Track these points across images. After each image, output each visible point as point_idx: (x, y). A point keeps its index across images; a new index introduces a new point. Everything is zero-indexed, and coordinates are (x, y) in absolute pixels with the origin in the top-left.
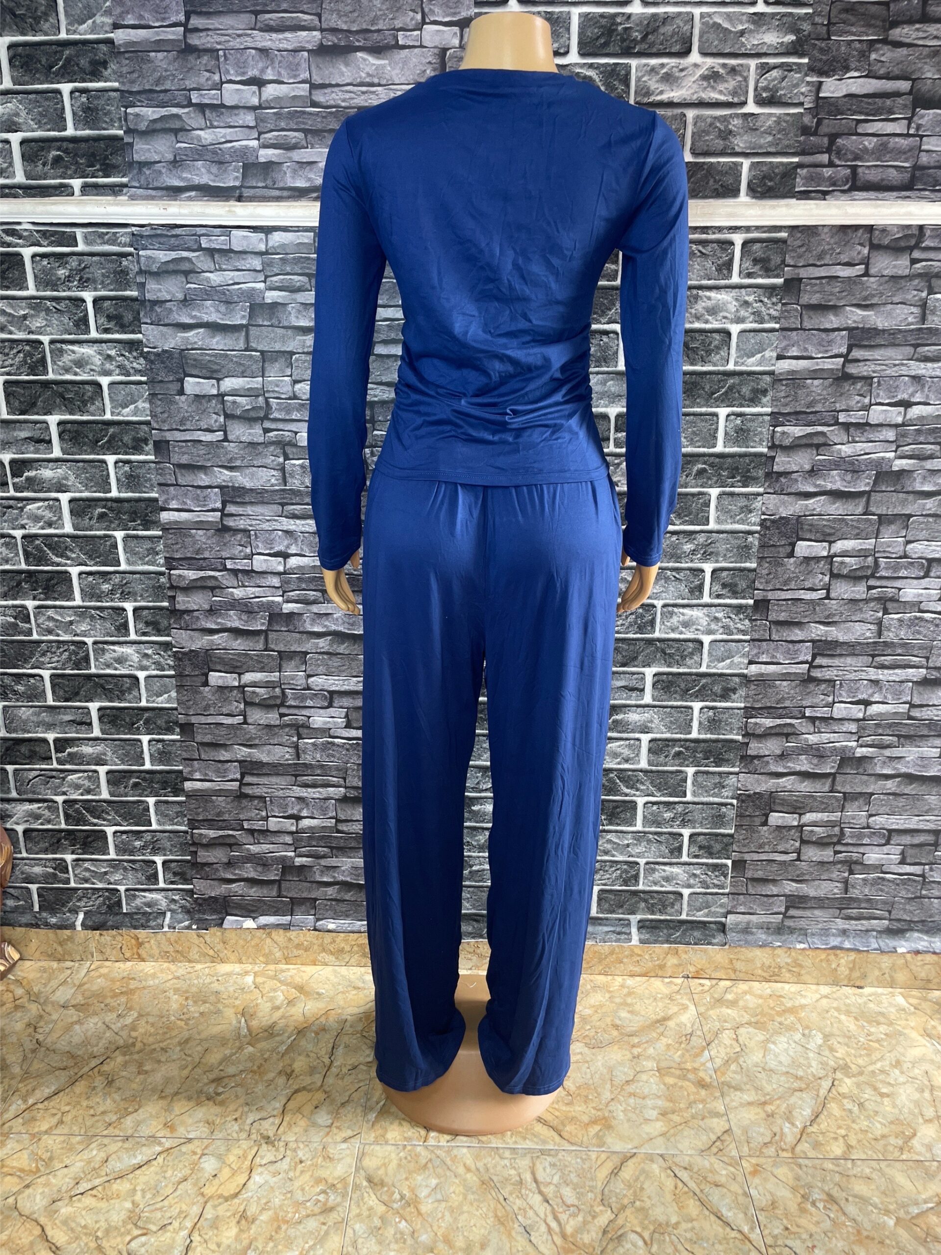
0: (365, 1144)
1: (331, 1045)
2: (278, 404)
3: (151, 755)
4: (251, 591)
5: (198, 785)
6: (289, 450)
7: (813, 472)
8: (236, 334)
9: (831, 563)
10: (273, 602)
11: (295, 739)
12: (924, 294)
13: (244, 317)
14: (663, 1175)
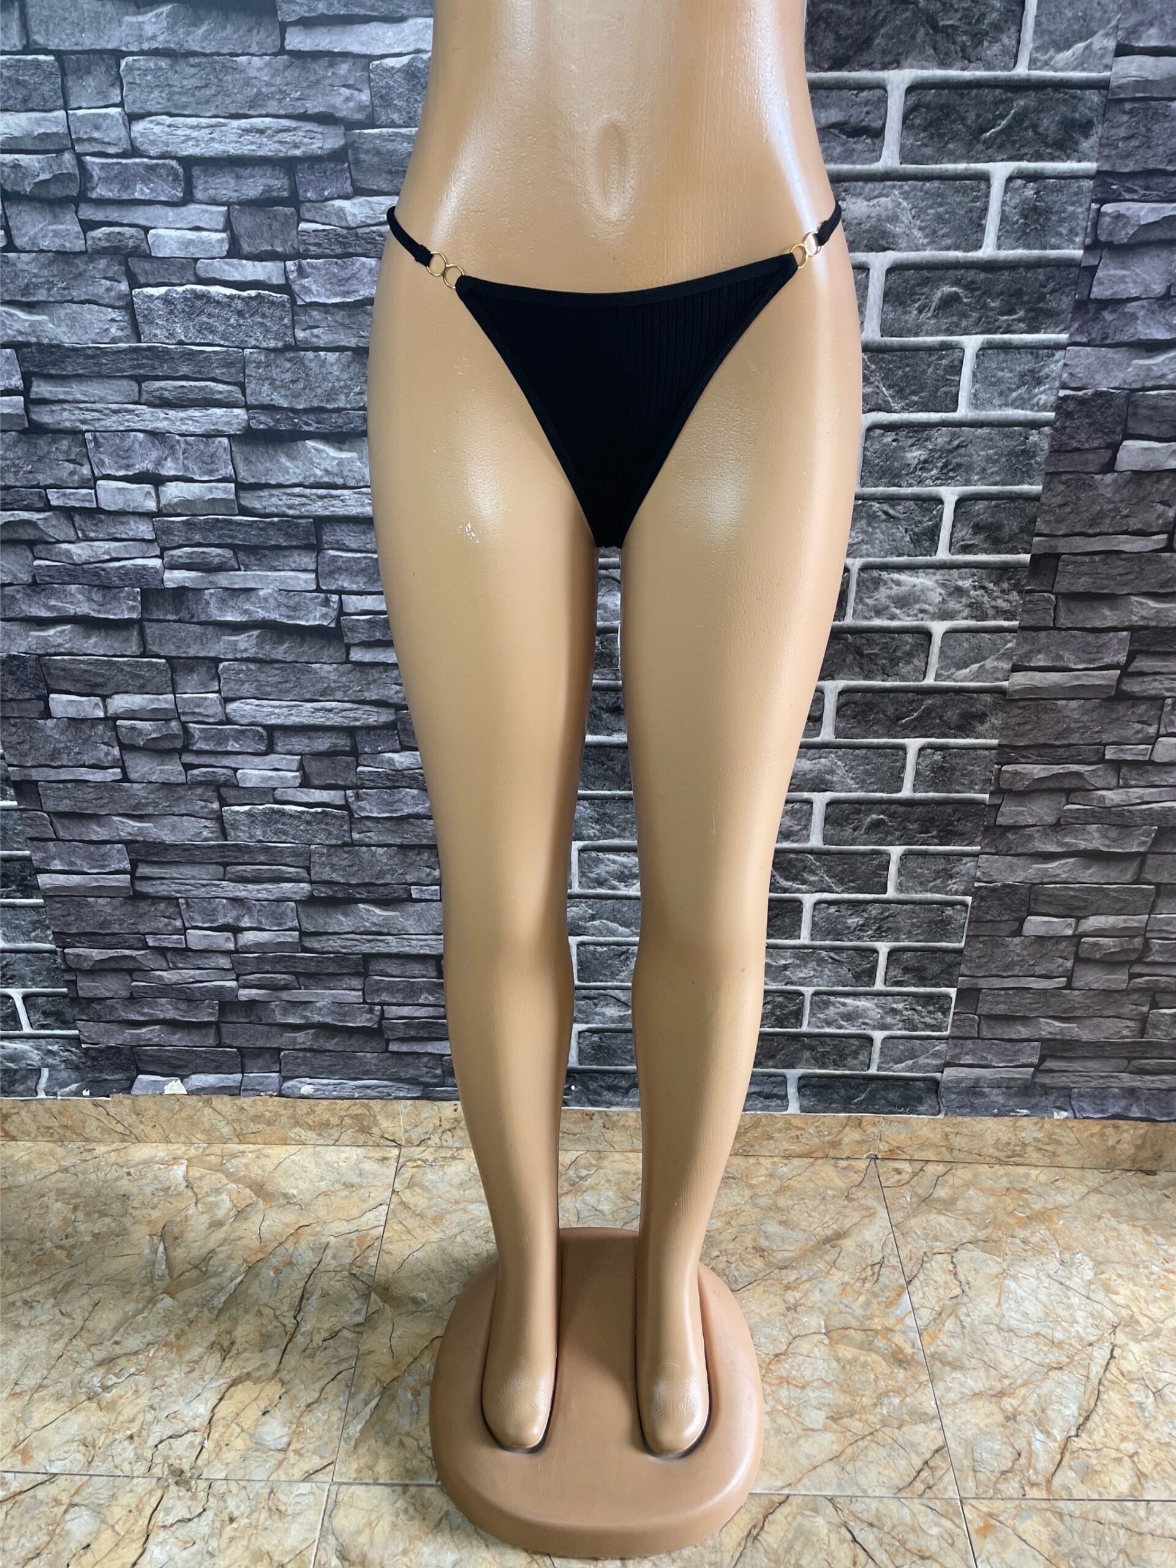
0: (340, 1484)
1: (299, 1292)
2: (103, 166)
4: (102, 548)
5: (61, 880)
6: (137, 266)
7: (1168, 300)
10: (144, 567)
11: (215, 806)
14: (834, 1538)
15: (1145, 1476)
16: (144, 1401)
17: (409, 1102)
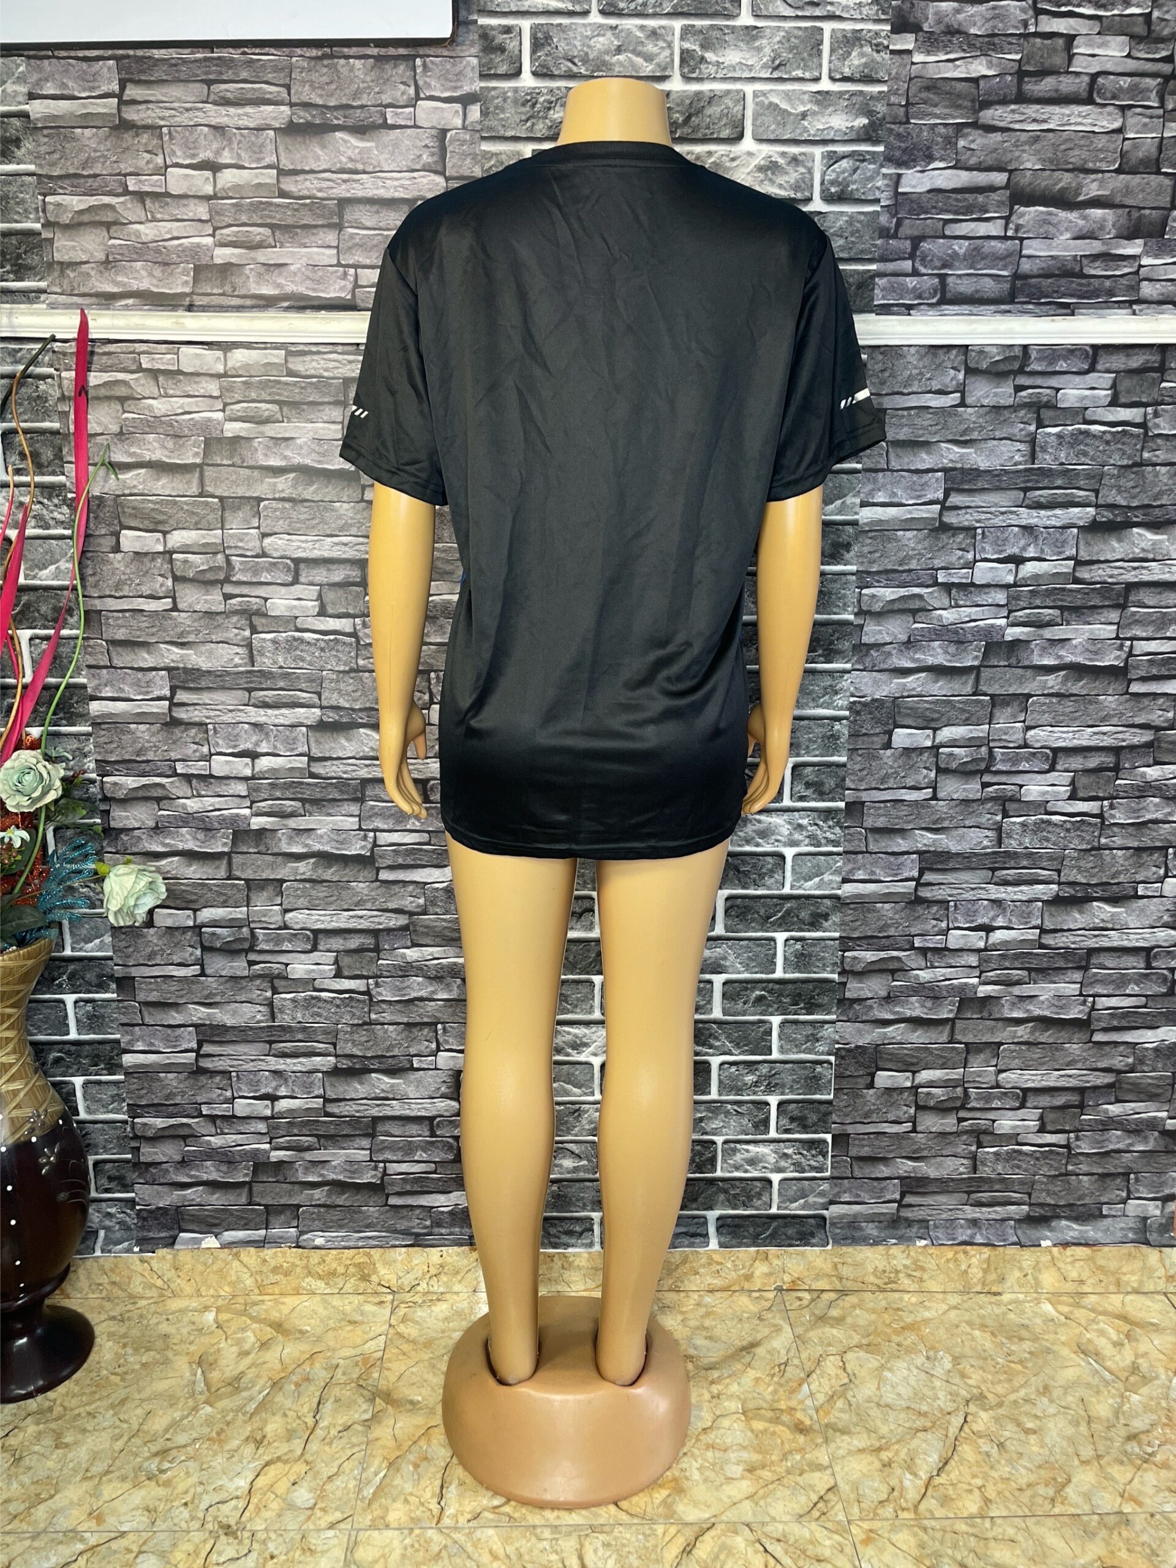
0: (359, 1530)
1: (316, 1400)
2: (242, 563)
3: (78, 1021)
4: (209, 802)
5: (141, 1058)
6: (256, 620)
7: (909, 644)
8: (188, 476)
9: (937, 755)
10: (237, 815)
11: (269, 994)
12: (1033, 428)
13: (197, 454)
14: (750, 1550)
15: (990, 1501)
16: (194, 1479)
17: (404, 1250)
